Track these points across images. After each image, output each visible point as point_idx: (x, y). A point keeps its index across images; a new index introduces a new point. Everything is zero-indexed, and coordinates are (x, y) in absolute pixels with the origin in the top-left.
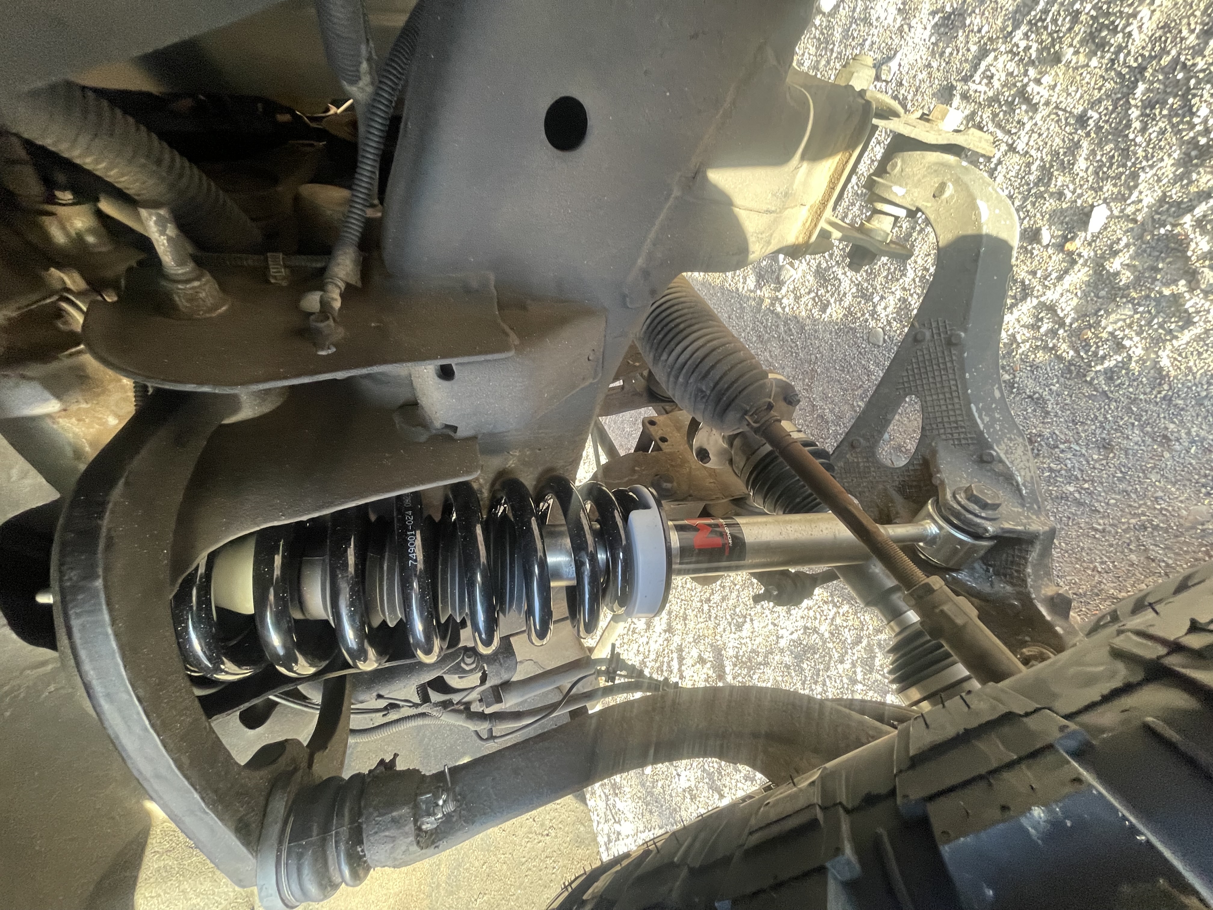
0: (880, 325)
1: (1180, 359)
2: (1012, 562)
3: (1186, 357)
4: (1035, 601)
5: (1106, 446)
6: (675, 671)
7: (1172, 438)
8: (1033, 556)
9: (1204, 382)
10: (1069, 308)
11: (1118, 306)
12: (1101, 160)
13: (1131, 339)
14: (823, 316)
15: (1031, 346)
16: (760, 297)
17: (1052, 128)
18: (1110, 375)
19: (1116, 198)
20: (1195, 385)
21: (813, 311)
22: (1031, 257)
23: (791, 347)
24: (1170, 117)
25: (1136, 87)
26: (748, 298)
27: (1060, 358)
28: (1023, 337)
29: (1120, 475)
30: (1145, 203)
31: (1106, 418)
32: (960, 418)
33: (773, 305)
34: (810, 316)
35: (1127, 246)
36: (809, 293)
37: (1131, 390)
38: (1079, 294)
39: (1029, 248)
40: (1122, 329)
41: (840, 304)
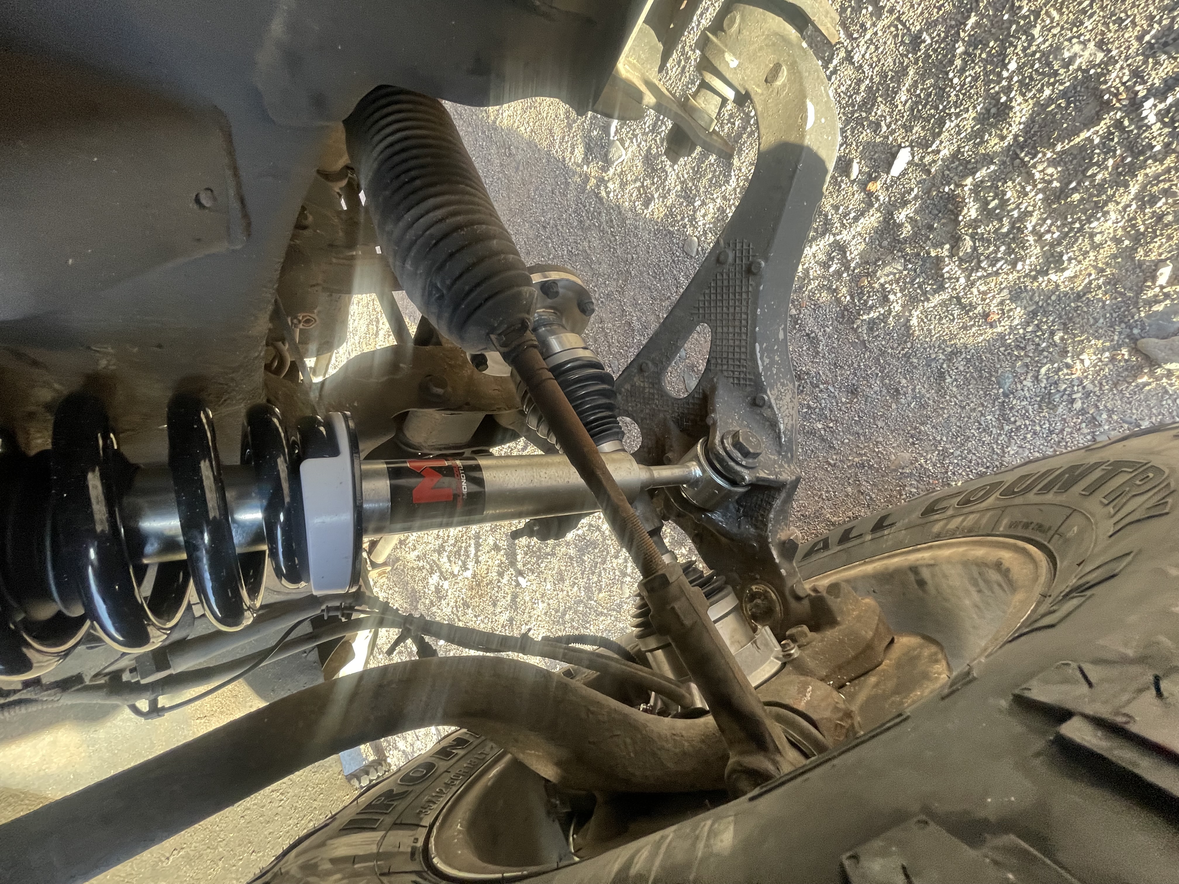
0: (696, 233)
1: (925, 320)
2: (760, 506)
3: (930, 320)
4: (771, 545)
5: (853, 391)
6: (472, 556)
7: (902, 392)
8: (777, 503)
9: (936, 346)
10: (856, 253)
11: (893, 259)
12: (919, 96)
13: (895, 294)
14: (645, 211)
15: (819, 285)
16: (586, 175)
17: (889, 43)
18: (872, 325)
19: (920, 143)
20: (930, 347)
21: (637, 203)
22: (838, 190)
23: (611, 242)
24: (986, 62)
25: (969, 17)
26: (574, 173)
27: (838, 301)
28: (815, 274)
29: (857, 419)
30: (942, 154)
31: (859, 366)
32: (743, 357)
33: (598, 186)
34: (633, 209)
35: (916, 198)
36: (635, 181)
37: (883, 343)
38: (867, 239)
39: (839, 179)
40: (890, 283)
41: (663, 202)
